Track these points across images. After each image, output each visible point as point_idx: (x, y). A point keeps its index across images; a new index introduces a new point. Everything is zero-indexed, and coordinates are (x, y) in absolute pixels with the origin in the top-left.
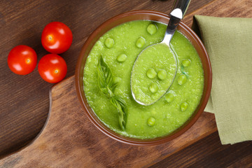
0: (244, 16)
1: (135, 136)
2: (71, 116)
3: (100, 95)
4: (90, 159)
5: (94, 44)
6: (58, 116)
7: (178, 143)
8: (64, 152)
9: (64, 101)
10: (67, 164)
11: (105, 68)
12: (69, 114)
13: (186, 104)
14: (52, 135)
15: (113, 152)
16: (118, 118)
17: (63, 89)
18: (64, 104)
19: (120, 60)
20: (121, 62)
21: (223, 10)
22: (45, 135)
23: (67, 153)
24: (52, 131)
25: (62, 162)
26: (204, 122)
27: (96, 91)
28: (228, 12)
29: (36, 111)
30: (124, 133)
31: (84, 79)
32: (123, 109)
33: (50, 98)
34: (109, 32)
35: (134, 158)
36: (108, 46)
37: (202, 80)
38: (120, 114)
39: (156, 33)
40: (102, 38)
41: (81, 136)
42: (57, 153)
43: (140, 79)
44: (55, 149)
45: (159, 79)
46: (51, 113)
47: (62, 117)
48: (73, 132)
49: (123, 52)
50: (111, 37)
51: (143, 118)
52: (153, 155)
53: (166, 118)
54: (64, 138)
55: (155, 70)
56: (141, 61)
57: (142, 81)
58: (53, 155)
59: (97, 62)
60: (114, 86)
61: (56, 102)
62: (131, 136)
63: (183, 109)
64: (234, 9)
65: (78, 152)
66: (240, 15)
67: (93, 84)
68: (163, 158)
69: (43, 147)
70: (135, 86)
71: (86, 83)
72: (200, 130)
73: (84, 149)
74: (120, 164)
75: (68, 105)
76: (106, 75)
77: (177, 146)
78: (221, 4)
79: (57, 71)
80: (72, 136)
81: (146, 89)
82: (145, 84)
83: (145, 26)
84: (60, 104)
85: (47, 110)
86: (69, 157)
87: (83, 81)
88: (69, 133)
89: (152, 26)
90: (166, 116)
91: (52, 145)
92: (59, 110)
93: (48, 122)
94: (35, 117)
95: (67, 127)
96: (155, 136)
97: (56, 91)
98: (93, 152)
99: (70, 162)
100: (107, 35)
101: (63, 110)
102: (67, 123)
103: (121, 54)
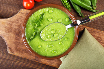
0: (101, 43)
1: (31, 46)
2: (20, 22)
3: (32, 24)
4: (13, 40)
5: (46, 7)
6: (16, 19)
7: (44, 61)
8: (8, 31)
9: (22, 16)
10: (5, 35)
11: (42, 18)
12: (20, 21)
13: (55, 51)
14: (9, 22)
15: (22, 45)
16: (31, 36)
17: (26, 12)
18: (22, 17)
19: (49, 19)
20: (48, 21)
21: (96, 35)
22: (7, 21)
23: (9, 32)
24: (10, 21)
25: (5, 33)
26: (57, 62)
27: (33, 22)
28: (97, 37)
29: (12, 11)
30: (28, 42)
31: (33, 15)
32: (35, 35)
33: (19, 11)
34: (54, 8)
35: (26, 52)
36: (50, 12)
37: (67, 49)
38: (33, 35)
39: (67, 22)
40: (50, 8)
41: (17, 31)
42: (6, 29)
43: (48, 30)
44: (6, 27)
45: (54, 36)
46: (15, 16)
47: (17, 20)
48: (16, 27)
49: (52, 18)
50: (53, 10)
51: (38, 43)
52: (33, 57)
53: (45, 50)
54: (12, 26)
55: (55, 32)
56: (54, 25)
57: (48, 31)
58: (4, 29)
59: (41, 13)
60: (39, 26)
61: (20, 14)
62: (30, 45)
63: (53, 52)
64: (100, 38)
65: (12, 35)
66: (100, 41)
67: (34, 19)
68: (35, 61)
69: (4, 23)
70: (45, 30)
71: (32, 17)
72: (54, 63)
73: (15, 36)
74: (21, 50)
75: (22, 18)
76: (40, 20)
77: (42, 61)
78: (97, 33)
79: (29, 5)
80: (15, 28)
81: (47, 34)
82: (48, 33)
83: (66, 17)
84: (20, 15)
85: (16, 14)
86: (8, 33)
87: (31, 15)
88: (15, 27)
89: (68, 19)
90: (45, 49)
91: (6, 25)
92: (18, 17)
93: (12, 17)
94: (10, 12)
95: (16, 24)
96: (37, 52)
97: (23, 11)
98: (16, 39)
99: (7, 35)
100: (52, 8)
101: (20, 18)
102: (17, 23)
103: (51, 18)
